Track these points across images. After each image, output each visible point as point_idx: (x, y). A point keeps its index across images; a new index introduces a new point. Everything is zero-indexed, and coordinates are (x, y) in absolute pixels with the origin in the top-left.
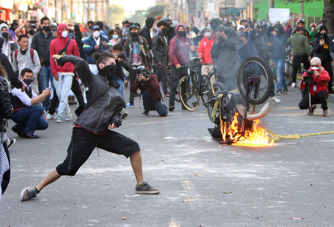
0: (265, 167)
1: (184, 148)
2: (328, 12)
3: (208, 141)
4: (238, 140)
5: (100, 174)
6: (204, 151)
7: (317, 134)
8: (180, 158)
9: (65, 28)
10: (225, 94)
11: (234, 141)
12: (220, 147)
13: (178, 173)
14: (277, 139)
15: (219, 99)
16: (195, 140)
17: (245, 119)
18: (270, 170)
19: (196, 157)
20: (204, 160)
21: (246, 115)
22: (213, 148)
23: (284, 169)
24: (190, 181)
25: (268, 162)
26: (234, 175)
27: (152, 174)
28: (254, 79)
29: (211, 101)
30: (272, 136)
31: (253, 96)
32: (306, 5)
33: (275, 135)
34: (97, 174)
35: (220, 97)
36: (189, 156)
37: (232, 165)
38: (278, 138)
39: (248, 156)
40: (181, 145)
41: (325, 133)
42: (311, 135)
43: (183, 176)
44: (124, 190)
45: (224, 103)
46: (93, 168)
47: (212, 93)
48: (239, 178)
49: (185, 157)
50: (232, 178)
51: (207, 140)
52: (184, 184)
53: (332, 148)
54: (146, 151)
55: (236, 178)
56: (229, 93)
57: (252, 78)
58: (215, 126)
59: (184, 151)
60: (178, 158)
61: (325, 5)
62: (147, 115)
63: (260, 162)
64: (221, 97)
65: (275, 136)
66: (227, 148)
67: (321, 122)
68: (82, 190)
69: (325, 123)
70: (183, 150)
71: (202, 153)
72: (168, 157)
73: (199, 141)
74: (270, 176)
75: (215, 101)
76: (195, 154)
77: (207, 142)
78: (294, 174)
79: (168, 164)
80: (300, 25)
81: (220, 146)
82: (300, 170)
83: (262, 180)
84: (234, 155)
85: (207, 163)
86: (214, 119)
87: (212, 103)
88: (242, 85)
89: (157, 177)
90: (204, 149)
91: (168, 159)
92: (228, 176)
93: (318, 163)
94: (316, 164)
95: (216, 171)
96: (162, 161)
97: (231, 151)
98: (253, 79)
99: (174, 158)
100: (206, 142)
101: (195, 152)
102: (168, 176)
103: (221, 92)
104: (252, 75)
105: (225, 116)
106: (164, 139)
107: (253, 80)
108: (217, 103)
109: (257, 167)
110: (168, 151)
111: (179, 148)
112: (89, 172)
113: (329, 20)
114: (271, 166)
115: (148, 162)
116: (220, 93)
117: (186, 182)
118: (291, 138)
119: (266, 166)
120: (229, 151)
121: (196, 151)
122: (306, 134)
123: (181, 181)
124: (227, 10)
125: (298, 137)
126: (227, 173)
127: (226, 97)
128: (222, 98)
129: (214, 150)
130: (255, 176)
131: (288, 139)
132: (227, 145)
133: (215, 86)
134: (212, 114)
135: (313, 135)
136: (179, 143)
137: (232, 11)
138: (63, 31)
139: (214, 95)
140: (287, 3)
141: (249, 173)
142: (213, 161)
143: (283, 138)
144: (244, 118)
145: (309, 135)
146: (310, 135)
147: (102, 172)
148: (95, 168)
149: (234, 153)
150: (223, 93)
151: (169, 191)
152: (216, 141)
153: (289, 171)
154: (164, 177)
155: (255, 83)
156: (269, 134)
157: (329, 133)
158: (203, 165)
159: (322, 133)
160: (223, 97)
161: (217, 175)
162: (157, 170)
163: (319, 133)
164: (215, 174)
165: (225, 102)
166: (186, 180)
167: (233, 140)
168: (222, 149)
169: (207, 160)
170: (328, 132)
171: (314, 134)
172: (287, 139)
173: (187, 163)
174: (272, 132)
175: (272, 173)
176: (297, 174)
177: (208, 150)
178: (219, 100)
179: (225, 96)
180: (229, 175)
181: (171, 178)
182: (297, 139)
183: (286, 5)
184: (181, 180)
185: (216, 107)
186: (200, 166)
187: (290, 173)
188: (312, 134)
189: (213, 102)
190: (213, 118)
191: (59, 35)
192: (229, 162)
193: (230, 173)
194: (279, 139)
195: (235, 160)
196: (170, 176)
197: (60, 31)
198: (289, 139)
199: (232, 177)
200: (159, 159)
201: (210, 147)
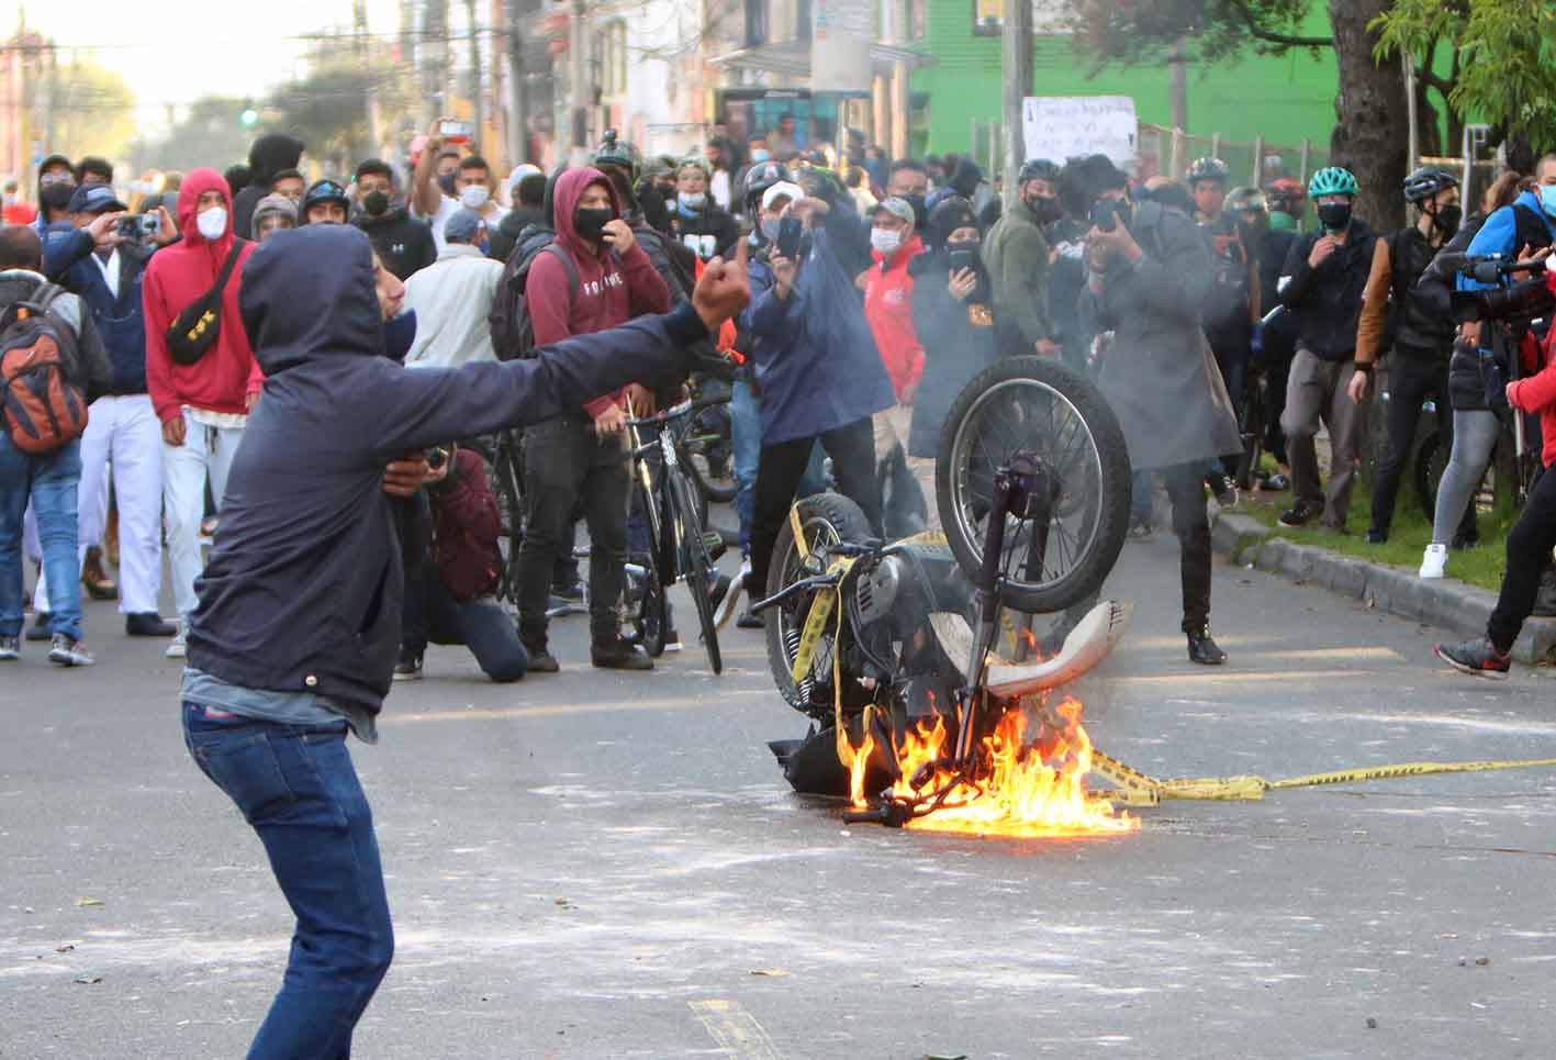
0: (1111, 938)
1: (653, 841)
2: (1360, 118)
3: (775, 807)
4: (939, 805)
5: (248, 965)
6: (769, 857)
7: (1351, 778)
8: (651, 889)
9: (214, 194)
10: (867, 558)
11: (918, 808)
12: (844, 837)
13: (660, 964)
14: (1144, 798)
15: (834, 581)
16: (705, 800)
17: (978, 691)
18: (1139, 950)
19: (734, 887)
20: (779, 899)
21: (982, 670)
22: (811, 845)
23: (1211, 948)
24: (734, 1004)
25: (1119, 912)
26: (958, 974)
27: (523, 969)
28: (1030, 477)
29: (787, 595)
30: (1117, 782)
31: (1021, 566)
32: (1203, 76)
33: (1131, 776)
34: (231, 965)
35: (841, 572)
36: (697, 883)
37: (933, 923)
38: (1148, 793)
39: (1009, 884)
40: (633, 824)
41: (1391, 769)
42: (1319, 782)
43: (693, 980)
44: (400, 1042)
45: (860, 607)
46: (198, 939)
47: (795, 549)
48: (986, 990)
49: (675, 885)
50: (949, 989)
51: (770, 804)
52: (708, 1017)
53: (1445, 848)
54: (459, 855)
55: (972, 990)
56: (890, 553)
57: (1021, 471)
58: (812, 726)
59: (662, 857)
60: (634, 890)
61: (1347, 85)
62: (411, 676)
63: (1079, 914)
64: (847, 570)
65: (1133, 785)
66: (886, 844)
67: (1360, 717)
68: (180, 1041)
69: (1378, 722)
70: (658, 850)
71: (756, 865)
72: (584, 888)
73: (729, 809)
74: (1148, 980)
75: (811, 594)
76: (725, 873)
77: (772, 812)
78: (1265, 972)
79: (591, 917)
80: (1202, 189)
81: (846, 833)
82: (1298, 954)
83: (1109, 998)
84: (934, 876)
85: (796, 914)
86: (806, 690)
87: (795, 603)
88: (963, 507)
89: (555, 984)
90: (766, 846)
91: (588, 895)
92: (927, 980)
93: (1378, 918)
94: (1374, 923)
95: (859, 957)
96: (559, 903)
97: (908, 856)
98: (1020, 475)
99: (619, 892)
100: (766, 812)
101: (719, 859)
102: (610, 977)
103: (848, 545)
104: (1020, 458)
105: (869, 677)
106: (535, 795)
107: (1022, 482)
108: (824, 608)
109: (1068, 935)
110: (575, 857)
111: (633, 843)
112: (185, 959)
113: (1367, 167)
114: (1137, 930)
115: (484, 907)
116: (839, 552)
117: (719, 1005)
118: (1216, 794)
119: (1111, 934)
120: (901, 856)
121: (727, 859)
122: (1289, 774)
123: (690, 1003)
124: (758, 105)
125: (1250, 788)
126: (917, 963)
127: (871, 571)
128: (850, 580)
129: (817, 851)
130: (1070, 982)
131: (1202, 798)
132: (880, 827)
133: (812, 514)
134: (792, 662)
135: (1327, 781)
136: (623, 814)
137: (785, 109)
138: (201, 208)
139: (807, 564)
140: (1098, 70)
141: (1035, 966)
142: (830, 908)
143: (1173, 797)
144: (971, 684)
145: (1306, 779)
146: (1311, 783)
147: (255, 959)
148: (213, 938)
149: (927, 866)
150: (859, 551)
151: (637, 1049)
152: (821, 807)
153: (1236, 958)
154: (589, 981)
155: (1034, 500)
156: (1103, 774)
157: (1411, 771)
158: (780, 924)
159: (1373, 771)
160: (856, 570)
161: (868, 975)
162: (542, 949)
163: (1360, 774)
164: (857, 968)
165: (866, 599)
166: (713, 997)
167: (911, 803)
168: (862, 846)
169: (798, 902)
170: (1408, 767)
171: (1331, 776)
172: (1193, 799)
173: (691, 914)
174: (1119, 763)
175: (1153, 966)
176: (1286, 970)
177: (786, 855)
178: (835, 587)
179: (866, 567)
180: (932, 977)
181: (631, 987)
182: (1248, 800)
183: (1091, 77)
184: (689, 998)
185: (816, 626)
186: (764, 932)
187: (1243, 964)
188: (1323, 777)
189: (801, 602)
190: (799, 687)
191: (187, 225)
192: (910, 910)
193: (930, 965)
194: (1152, 797)
195: (938, 902)
196: (626, 979)
197: (188, 209)
198: (1208, 798)
199: (948, 983)
200: (538, 896)
201: (795, 837)
